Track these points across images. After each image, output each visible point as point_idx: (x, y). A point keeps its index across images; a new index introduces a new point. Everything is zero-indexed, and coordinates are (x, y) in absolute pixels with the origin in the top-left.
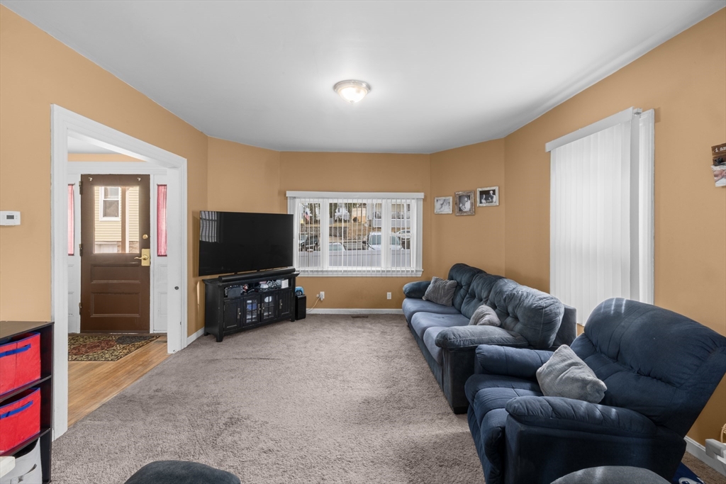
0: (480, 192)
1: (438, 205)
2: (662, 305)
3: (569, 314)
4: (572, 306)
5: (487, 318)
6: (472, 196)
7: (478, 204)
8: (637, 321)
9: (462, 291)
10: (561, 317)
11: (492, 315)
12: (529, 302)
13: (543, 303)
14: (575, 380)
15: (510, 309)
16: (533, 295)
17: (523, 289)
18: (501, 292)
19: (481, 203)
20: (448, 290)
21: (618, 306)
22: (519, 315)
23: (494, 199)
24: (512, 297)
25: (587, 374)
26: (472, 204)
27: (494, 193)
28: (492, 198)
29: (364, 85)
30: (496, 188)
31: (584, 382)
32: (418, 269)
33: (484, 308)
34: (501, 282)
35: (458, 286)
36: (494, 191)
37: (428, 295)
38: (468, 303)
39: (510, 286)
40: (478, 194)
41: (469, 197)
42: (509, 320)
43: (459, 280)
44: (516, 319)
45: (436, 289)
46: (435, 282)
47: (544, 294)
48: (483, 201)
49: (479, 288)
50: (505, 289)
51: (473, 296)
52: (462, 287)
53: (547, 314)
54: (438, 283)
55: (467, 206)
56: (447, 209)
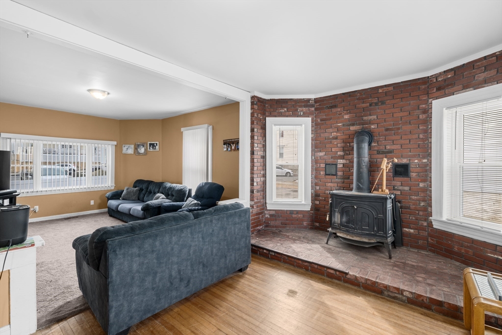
0: (150, 144)
1: (124, 149)
2: (214, 182)
3: (190, 191)
4: (190, 188)
5: (161, 197)
6: (145, 145)
7: (148, 150)
8: (207, 186)
9: (143, 192)
10: (188, 192)
11: (163, 196)
12: (177, 188)
13: (182, 188)
14: (193, 204)
15: (170, 193)
16: (178, 186)
17: (174, 185)
18: (166, 187)
19: (150, 149)
20: (136, 192)
21: (203, 184)
22: (174, 194)
23: (157, 148)
24: (170, 188)
25: (196, 202)
26: (145, 150)
27: (157, 145)
28: (156, 147)
29: (106, 93)
30: (158, 143)
31: (195, 203)
32: (112, 185)
33: (158, 195)
34: (165, 184)
35: (141, 190)
36: (157, 144)
37: (123, 196)
38: (148, 196)
39: (168, 185)
40: (148, 144)
41: (143, 146)
42: (169, 197)
43: (141, 187)
44: (173, 195)
45: (128, 193)
46: (128, 189)
47: (181, 185)
48: (151, 148)
49: (154, 188)
50: (167, 186)
51: (150, 192)
52: (143, 190)
53: (183, 191)
54: (129, 190)
55: (142, 150)
56: (131, 151)
